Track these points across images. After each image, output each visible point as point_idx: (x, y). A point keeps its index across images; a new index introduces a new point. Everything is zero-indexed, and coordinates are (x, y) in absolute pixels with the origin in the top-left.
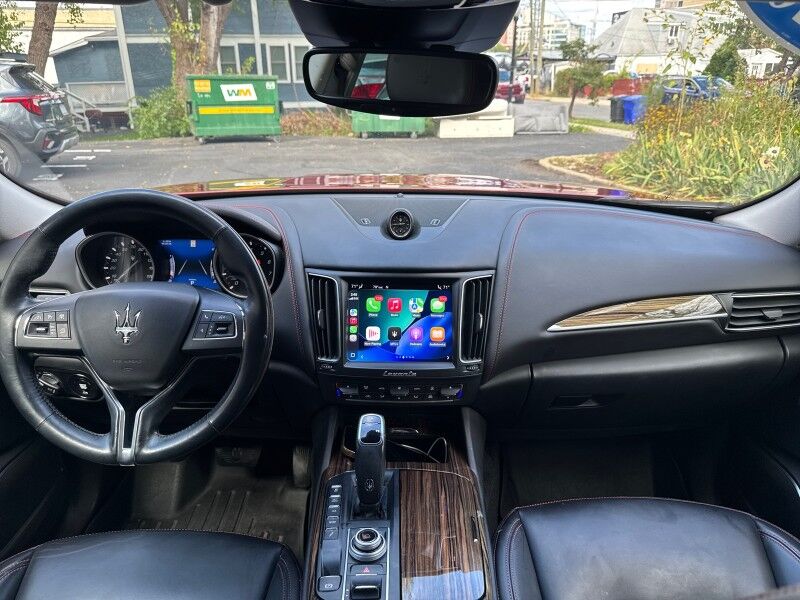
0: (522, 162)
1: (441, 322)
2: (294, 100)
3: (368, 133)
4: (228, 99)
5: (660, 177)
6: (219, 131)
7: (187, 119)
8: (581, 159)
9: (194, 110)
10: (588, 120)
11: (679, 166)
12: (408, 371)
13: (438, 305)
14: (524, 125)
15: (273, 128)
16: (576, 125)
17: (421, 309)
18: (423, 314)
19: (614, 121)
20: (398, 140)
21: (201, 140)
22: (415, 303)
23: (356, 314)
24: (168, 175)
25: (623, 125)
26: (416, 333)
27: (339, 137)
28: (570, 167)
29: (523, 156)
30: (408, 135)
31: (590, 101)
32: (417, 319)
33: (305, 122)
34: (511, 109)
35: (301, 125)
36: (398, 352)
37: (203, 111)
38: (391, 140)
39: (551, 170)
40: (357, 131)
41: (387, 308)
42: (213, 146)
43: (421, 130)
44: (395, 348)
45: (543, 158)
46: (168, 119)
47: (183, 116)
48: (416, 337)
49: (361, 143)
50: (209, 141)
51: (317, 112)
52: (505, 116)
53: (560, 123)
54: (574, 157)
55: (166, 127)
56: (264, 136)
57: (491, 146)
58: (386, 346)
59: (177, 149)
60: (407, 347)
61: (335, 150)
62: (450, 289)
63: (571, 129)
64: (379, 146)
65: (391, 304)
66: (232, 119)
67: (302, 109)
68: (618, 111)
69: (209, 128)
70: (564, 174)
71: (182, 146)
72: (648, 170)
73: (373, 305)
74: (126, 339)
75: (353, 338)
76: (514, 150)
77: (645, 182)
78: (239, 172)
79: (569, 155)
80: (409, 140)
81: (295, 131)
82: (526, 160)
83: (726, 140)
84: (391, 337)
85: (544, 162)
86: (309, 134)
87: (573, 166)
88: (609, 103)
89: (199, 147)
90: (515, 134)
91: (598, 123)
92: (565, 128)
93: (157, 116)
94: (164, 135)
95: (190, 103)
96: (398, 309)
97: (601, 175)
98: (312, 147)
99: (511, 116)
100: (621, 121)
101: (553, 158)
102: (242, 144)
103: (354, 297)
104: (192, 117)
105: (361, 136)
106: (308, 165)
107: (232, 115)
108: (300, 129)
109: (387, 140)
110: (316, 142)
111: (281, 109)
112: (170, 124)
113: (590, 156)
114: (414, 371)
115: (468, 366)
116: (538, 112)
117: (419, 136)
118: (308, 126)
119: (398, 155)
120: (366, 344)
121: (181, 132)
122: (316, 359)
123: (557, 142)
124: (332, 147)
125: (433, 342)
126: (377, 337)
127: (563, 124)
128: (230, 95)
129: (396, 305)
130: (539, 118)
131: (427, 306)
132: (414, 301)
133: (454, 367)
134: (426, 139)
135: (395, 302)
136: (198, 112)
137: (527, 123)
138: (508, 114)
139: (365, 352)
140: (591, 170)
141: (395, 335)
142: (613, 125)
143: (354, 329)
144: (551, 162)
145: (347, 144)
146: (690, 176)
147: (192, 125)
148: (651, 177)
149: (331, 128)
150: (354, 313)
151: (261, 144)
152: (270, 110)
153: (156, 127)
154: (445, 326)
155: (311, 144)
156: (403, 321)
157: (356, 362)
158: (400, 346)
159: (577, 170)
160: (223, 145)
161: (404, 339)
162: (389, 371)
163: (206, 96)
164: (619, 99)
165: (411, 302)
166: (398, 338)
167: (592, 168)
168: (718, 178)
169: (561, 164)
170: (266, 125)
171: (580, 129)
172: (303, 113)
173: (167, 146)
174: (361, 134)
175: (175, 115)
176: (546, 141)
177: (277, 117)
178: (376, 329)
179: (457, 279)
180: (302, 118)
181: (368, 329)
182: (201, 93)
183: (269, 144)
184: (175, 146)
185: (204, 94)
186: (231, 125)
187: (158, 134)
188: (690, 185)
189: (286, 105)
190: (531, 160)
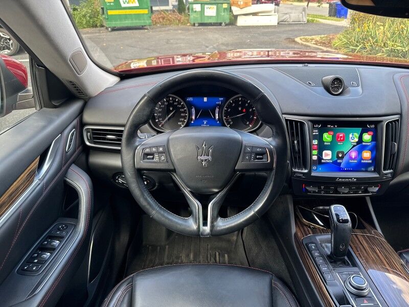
0: (285, 39)
1: (369, 148)
2: (157, 6)
3: (198, 23)
4: (123, 5)
5: (365, 48)
6: (118, 24)
7: (101, 17)
8: (318, 38)
9: (105, 12)
10: (316, 15)
11: (376, 42)
12: (351, 178)
13: (367, 137)
14: (282, 19)
15: (148, 22)
16: (310, 18)
17: (357, 140)
18: (358, 143)
19: (330, 16)
20: (215, 27)
21: (110, 29)
22: (353, 136)
23: (316, 143)
24: (96, 50)
25: (335, 18)
26: (354, 155)
27: (182, 26)
28: (312, 43)
29: (285, 36)
30: (220, 24)
31: (318, 4)
32: (354, 146)
33: (163, 18)
34: (276, 9)
35: (161, 20)
36: (342, 166)
37: (110, 12)
38: (211, 27)
39: (302, 44)
40: (192, 23)
41: (336, 139)
42: (116, 33)
43: (227, 22)
44: (340, 163)
45: (297, 37)
46: (90, 18)
47: (98, 16)
48: (353, 157)
49: (195, 29)
50: (114, 29)
51: (169, 12)
52: (273, 13)
53: (302, 17)
54: (313, 37)
55: (89, 22)
56: (143, 26)
57: (266, 30)
58: (335, 163)
59: (97, 34)
60: (348, 163)
61: (181, 33)
62: (376, 128)
63: (308, 21)
64: (205, 31)
65: (338, 137)
66: (126, 17)
67: (162, 11)
68: (333, 10)
69: (114, 23)
70: (309, 46)
71: (99, 33)
72: (358, 44)
73: (327, 137)
74: (204, 163)
75: (315, 158)
76: (280, 33)
77: (357, 51)
78: (135, 47)
79: (311, 36)
80: (221, 27)
81: (158, 23)
82: (287, 39)
83: (404, 26)
84: (338, 157)
85: (298, 40)
86: (166, 24)
87: (313, 42)
88: (328, 5)
89: (109, 33)
90: (278, 23)
91: (322, 17)
92: (305, 20)
93: (84, 16)
94: (89, 26)
95: (103, 9)
96: (343, 140)
97: (331, 47)
98: (169, 32)
99: (276, 14)
100: (334, 16)
101: (302, 37)
102: (131, 31)
103: (316, 132)
104: (104, 16)
105: (194, 25)
106: (169, 42)
107: (126, 15)
108: (161, 22)
109: (209, 27)
110: (171, 29)
111: (152, 11)
112: (91, 20)
113: (323, 36)
114: (355, 178)
115: (386, 174)
116: (290, 11)
117: (226, 25)
118: (165, 20)
119: (217, 36)
120: (323, 161)
121: (98, 25)
122: (292, 170)
123: (302, 28)
124: (180, 31)
125: (364, 160)
126: (330, 157)
127: (304, 18)
128: (124, 3)
129: (341, 137)
130: (291, 15)
131: (361, 138)
132: (353, 135)
133: (378, 176)
134: (230, 26)
135: (340, 135)
136: (107, 13)
137: (285, 17)
138: (275, 12)
139: (322, 166)
140: (324, 44)
141: (340, 156)
142: (330, 18)
143: (315, 152)
144: (301, 39)
145: (188, 30)
146: (383, 47)
147: (104, 21)
148: (360, 48)
149: (177, 21)
150: (315, 142)
151: (142, 31)
152: (146, 11)
153: (84, 22)
154: (371, 150)
155: (169, 30)
156: (345, 147)
157: (317, 172)
158: (343, 162)
159: (316, 44)
160: (121, 32)
161: (346, 158)
162: (340, 178)
163: (112, 4)
164: (334, 3)
165: (351, 136)
166: (342, 158)
167: (324, 43)
168: (399, 48)
169: (307, 40)
170: (144, 20)
171: (313, 21)
172: (162, 13)
173: (91, 33)
174: (194, 24)
175: (94, 15)
176: (296, 28)
177: (150, 15)
178: (329, 152)
179: (381, 121)
180: (161, 15)
181: (324, 152)
182: (108, 2)
183: (146, 31)
184: (96, 33)
185: (110, 3)
186: (125, 21)
187: (86, 27)
188: (383, 52)
189: (155, 8)
190: (290, 38)
